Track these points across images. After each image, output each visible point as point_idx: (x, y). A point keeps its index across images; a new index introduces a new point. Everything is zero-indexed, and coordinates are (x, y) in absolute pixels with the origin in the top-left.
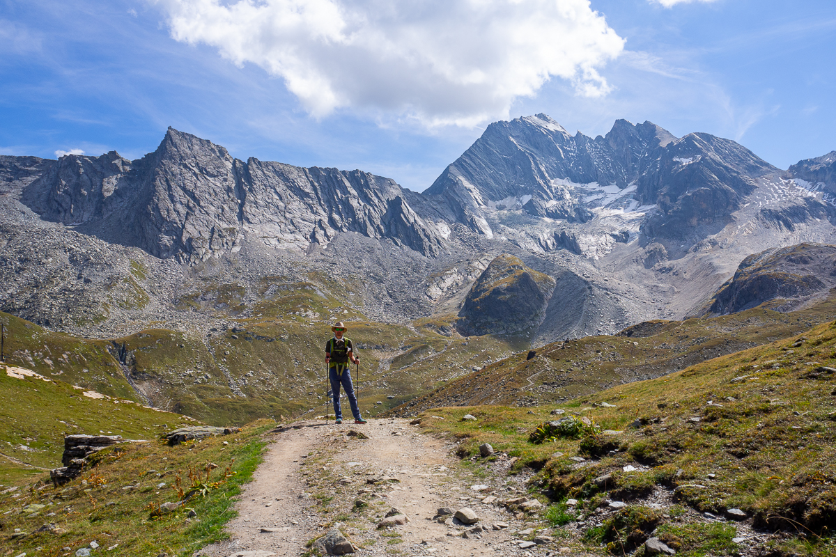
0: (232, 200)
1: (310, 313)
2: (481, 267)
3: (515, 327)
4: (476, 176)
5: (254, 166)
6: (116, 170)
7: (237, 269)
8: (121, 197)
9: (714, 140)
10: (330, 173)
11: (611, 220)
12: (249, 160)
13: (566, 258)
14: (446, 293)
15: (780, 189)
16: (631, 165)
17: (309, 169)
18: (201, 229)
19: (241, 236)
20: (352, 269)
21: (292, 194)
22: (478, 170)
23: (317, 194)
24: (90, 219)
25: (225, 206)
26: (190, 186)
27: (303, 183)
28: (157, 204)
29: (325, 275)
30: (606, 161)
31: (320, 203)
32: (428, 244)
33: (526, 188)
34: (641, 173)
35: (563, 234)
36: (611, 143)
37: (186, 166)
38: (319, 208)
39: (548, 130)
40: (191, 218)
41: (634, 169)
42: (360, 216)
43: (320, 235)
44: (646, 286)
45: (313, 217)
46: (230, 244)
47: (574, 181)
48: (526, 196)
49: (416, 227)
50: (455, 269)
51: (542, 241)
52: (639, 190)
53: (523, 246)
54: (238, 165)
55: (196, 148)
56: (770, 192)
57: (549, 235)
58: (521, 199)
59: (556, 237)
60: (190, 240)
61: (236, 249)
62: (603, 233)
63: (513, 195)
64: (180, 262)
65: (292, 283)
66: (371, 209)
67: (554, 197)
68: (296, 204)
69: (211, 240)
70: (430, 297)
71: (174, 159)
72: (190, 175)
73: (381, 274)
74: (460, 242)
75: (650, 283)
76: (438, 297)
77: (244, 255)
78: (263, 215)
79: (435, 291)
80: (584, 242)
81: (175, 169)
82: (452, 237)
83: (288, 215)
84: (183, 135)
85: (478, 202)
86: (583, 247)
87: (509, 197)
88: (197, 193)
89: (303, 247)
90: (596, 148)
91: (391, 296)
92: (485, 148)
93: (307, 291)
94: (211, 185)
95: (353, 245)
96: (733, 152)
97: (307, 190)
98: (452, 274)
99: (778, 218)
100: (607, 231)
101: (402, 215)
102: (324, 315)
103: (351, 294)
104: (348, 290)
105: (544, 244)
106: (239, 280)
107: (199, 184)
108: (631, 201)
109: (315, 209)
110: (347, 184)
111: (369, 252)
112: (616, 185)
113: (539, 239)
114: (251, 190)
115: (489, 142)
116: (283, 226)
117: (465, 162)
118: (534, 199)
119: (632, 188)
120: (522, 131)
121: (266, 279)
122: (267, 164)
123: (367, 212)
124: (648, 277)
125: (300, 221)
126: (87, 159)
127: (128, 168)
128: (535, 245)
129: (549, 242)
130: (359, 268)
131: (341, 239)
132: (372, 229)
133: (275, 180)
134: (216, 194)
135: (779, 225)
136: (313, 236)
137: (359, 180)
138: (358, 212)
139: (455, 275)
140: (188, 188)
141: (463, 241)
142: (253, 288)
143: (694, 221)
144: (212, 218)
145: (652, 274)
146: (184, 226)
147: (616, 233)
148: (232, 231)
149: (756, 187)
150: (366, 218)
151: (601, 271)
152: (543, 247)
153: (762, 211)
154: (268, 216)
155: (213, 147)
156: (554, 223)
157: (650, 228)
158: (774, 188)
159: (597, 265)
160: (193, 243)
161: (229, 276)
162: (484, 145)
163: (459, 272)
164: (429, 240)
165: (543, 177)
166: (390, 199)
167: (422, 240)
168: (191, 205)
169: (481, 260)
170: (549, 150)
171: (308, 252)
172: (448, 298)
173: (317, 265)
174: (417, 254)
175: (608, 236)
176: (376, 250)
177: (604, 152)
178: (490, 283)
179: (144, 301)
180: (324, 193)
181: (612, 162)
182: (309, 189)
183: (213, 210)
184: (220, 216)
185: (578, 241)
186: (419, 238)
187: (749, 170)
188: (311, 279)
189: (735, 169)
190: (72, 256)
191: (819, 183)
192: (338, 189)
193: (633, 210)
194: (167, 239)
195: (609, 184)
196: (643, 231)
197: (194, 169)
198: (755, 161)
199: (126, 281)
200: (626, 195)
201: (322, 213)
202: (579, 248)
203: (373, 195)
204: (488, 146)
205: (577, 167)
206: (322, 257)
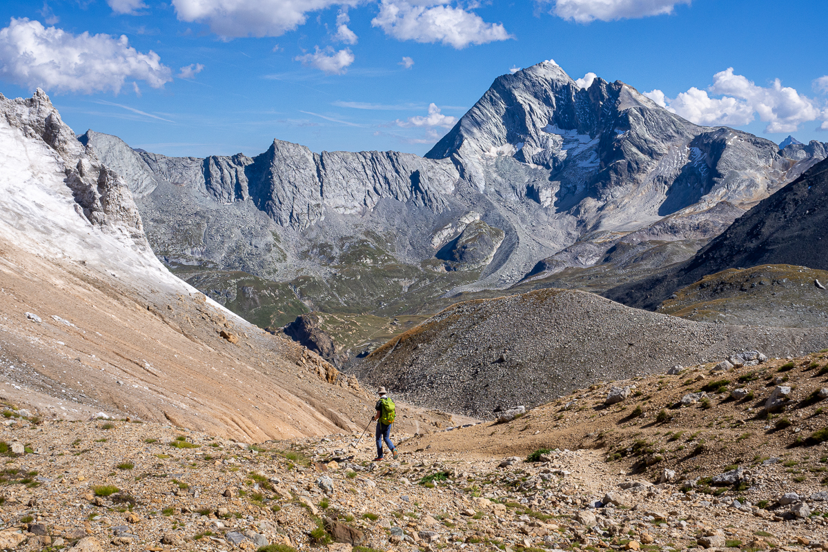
0: (316, 184)
1: (368, 260)
2: (466, 224)
5: (326, 157)
7: (326, 233)
9: (647, 113)
10: (373, 154)
11: (571, 172)
12: (322, 153)
13: (528, 208)
14: (443, 241)
15: (681, 156)
16: (600, 119)
17: (359, 153)
18: (302, 207)
19: (323, 209)
20: (389, 227)
21: (350, 174)
23: (365, 171)
24: (236, 201)
25: (312, 189)
26: (292, 180)
27: (355, 165)
28: (277, 194)
29: (374, 232)
30: (585, 112)
31: (368, 178)
32: (436, 204)
33: (520, 137)
34: (603, 129)
35: (533, 185)
36: (590, 97)
37: (288, 165)
38: (368, 181)
39: (546, 80)
40: (296, 201)
41: (602, 123)
42: (393, 186)
43: (369, 201)
44: (567, 233)
45: (364, 189)
46: (319, 215)
47: (559, 128)
48: (519, 144)
49: (428, 192)
50: (450, 225)
51: (518, 191)
52: (600, 144)
53: (504, 196)
54: (316, 157)
55: (292, 150)
56: (673, 159)
57: (525, 185)
58: (515, 146)
59: (528, 187)
60: (298, 215)
61: (323, 218)
64: (294, 229)
65: (356, 240)
66: (400, 179)
67: (541, 145)
68: (353, 182)
69: (308, 213)
70: (433, 244)
71: (281, 161)
72: (291, 171)
73: (406, 229)
74: (459, 196)
75: (570, 230)
76: (438, 245)
77: (327, 221)
78: (334, 192)
79: (437, 241)
80: (545, 194)
81: (282, 167)
82: (455, 192)
83: (349, 190)
84: (283, 142)
85: (482, 150)
86: (542, 198)
87: (508, 144)
88: (297, 184)
89: (359, 211)
90: (580, 99)
91: (411, 245)
93: (365, 245)
94: (303, 176)
95: (389, 208)
96: (658, 124)
97: (359, 170)
98: (447, 228)
99: (666, 182)
101: (420, 184)
102: (375, 261)
103: (389, 244)
104: (387, 242)
105: (518, 194)
106: (328, 240)
107: (297, 177)
108: (592, 153)
109: (365, 183)
110: (385, 162)
111: (399, 213)
112: (589, 135)
113: (517, 189)
114: (325, 174)
115: (496, 94)
116: (346, 198)
117: (475, 113)
118: (524, 148)
119: (596, 141)
120: (523, 82)
121: (342, 239)
122: (333, 153)
123: (398, 182)
124: (572, 225)
125: (356, 193)
126: (225, 158)
128: (513, 195)
129: (523, 191)
130: (393, 226)
131: (382, 203)
132: (401, 194)
133: (339, 165)
134: (307, 182)
135: (664, 188)
136: (365, 202)
137: (392, 158)
138: (392, 183)
139: (449, 229)
141: (462, 196)
142: (336, 245)
144: (307, 199)
146: (293, 207)
148: (318, 205)
149: (665, 154)
150: (397, 188)
151: (549, 218)
153: (658, 176)
154: (337, 192)
156: (535, 169)
158: (678, 155)
159: (548, 212)
160: (300, 217)
161: (322, 238)
162: (491, 97)
163: (452, 227)
164: (437, 201)
165: (534, 126)
166: (412, 171)
167: (432, 201)
168: (295, 192)
169: (468, 216)
171: (363, 214)
172: (444, 245)
173: (368, 226)
174: (428, 212)
175: (563, 188)
176: (403, 211)
177: (585, 103)
178: (464, 240)
179: (285, 257)
180: (370, 169)
181: (589, 114)
182: (360, 168)
183: (306, 193)
184: (311, 196)
185: (540, 194)
186: (430, 200)
187: (666, 139)
188: (366, 237)
189: (653, 140)
190: (242, 231)
191: (705, 154)
192: (378, 166)
193: (592, 162)
194: (285, 216)
195: (584, 134)
196: (587, 186)
197: (292, 166)
198: (674, 131)
199: (274, 246)
200: (591, 147)
201: (370, 185)
202: (539, 199)
203: (402, 168)
204: (494, 98)
205: (564, 115)
206: (371, 218)
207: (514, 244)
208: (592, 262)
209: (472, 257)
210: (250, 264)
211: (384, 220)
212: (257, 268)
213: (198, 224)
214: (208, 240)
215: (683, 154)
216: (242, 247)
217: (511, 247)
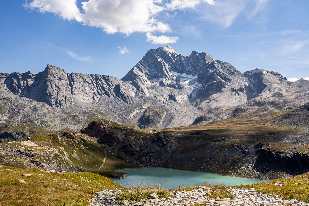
0: (69, 87)
2: (145, 108)
3: (154, 126)
4: (143, 71)
5: (74, 75)
6: (30, 77)
7: (75, 110)
8: (34, 87)
9: (221, 63)
10: (96, 76)
11: (188, 89)
12: (72, 73)
13: (172, 103)
14: (135, 116)
15: (239, 81)
16: (197, 68)
17: (90, 75)
18: (62, 97)
19: (73, 99)
20: (107, 109)
21: (86, 84)
22: (144, 68)
23: (93, 83)
24: (26, 94)
25: (67, 89)
26: (57, 84)
27: (88, 80)
28: (49, 90)
29: (99, 111)
30: (189, 66)
31: (94, 87)
32: (129, 100)
33: (161, 75)
34: (200, 72)
35: (172, 94)
36: (191, 59)
37: (55, 77)
38: (94, 88)
39: (170, 52)
40: (59, 94)
41: (198, 69)
42: (107, 91)
43: (95, 97)
44: (194, 113)
45: (92, 91)
46: (71, 102)
47: (178, 72)
48: (161, 78)
49: (125, 94)
50: (137, 108)
51: (165, 97)
52: (198, 78)
53: (158, 99)
54: (69, 75)
55: (57, 71)
56: (236, 82)
57: (167, 94)
58: (159, 79)
59: (169, 95)
60: (60, 101)
61: (73, 103)
62: (184, 94)
63: (156, 78)
64: (58, 108)
65: (91, 114)
66: (110, 88)
67: (171, 79)
68: (87, 88)
69: (65, 101)
70: (130, 117)
71: (51, 75)
72: (56, 80)
73: (115, 110)
74: (138, 98)
75: (194, 112)
76: (132, 117)
77: (75, 105)
78: (78, 92)
79: (132, 116)
80: (178, 98)
81: (52, 78)
82: (136, 96)
83: (85, 91)
84: (52, 66)
85: (144, 81)
86: (177, 99)
87: (155, 78)
88: (59, 86)
89: (91, 102)
90: (186, 60)
91: (119, 117)
92: (146, 59)
93: (96, 116)
94: (62, 83)
95: (106, 101)
96: (227, 67)
97: (90, 83)
98: (136, 110)
99: (236, 91)
100: (186, 93)
101: (120, 90)
103: (108, 117)
104: (107, 115)
105: (165, 98)
106: (76, 113)
107: (59, 83)
108: (195, 82)
109: (93, 89)
110: (102, 80)
111: (111, 103)
112: (192, 75)
113: (164, 96)
114: (73, 83)
115: (148, 57)
116: (84, 95)
117: (139, 65)
118: (163, 80)
119: (196, 77)
120: (160, 53)
121: (84, 113)
122: (77, 74)
123: (109, 89)
124: (195, 110)
125: (89, 93)
126: (21, 74)
127: (34, 77)
128: (163, 98)
129: (167, 97)
130: (109, 108)
131: (102, 99)
132: (111, 95)
133: (80, 80)
134: (64, 86)
135: (235, 94)
136: (93, 98)
137: (106, 78)
138: (106, 89)
139: (137, 110)
140: (56, 85)
141: (139, 97)
142: (81, 116)
143: (211, 92)
144: (64, 94)
145: (196, 109)
146: (57, 97)
147: (189, 94)
148: (70, 97)
149: (232, 80)
150: (109, 92)
151: (182, 108)
152: (165, 99)
153: (232, 89)
154: (80, 92)
155: (61, 70)
156: (170, 89)
157: (199, 93)
158: (238, 80)
159: (181, 105)
160: (61, 102)
161: (73, 112)
162: (146, 58)
163: (138, 109)
164: (129, 98)
165: (167, 71)
166: (116, 85)
167: (127, 99)
168: (58, 90)
169: (145, 105)
170: (169, 60)
171: (93, 103)
172: (135, 118)
173: (96, 108)
174: (125, 103)
175: (186, 95)
176: (113, 102)
177: (189, 62)
178: (147, 114)
179: (54, 121)
180: (95, 83)
181: (191, 66)
182: (90, 82)
183: (64, 91)
184: (66, 93)
185: (176, 97)
186: (126, 98)
187: (231, 74)
188: (96, 113)
189: (226, 74)
190: (30, 108)
191: (251, 79)
192: (99, 82)
193: (196, 85)
194: (53, 101)
195: (189, 74)
196: (197, 94)
197: (57, 78)
198: (234, 71)
199: (48, 115)
200: (194, 79)
201: (95, 90)
202: (176, 100)
203: (110, 83)
204: (147, 59)
205: (179, 67)
206: (97, 105)
207: (173, 116)
208: (225, 117)
209: (153, 122)
210: (36, 122)
211: (104, 106)
212: (39, 124)
213: (5, 103)
214: (11, 111)
215: (240, 80)
216: (30, 115)
217: (171, 117)
